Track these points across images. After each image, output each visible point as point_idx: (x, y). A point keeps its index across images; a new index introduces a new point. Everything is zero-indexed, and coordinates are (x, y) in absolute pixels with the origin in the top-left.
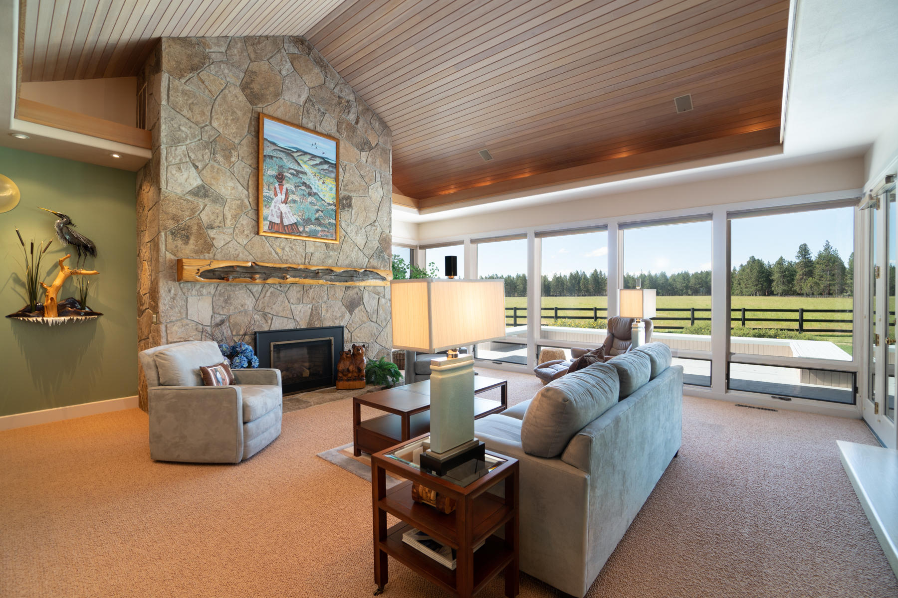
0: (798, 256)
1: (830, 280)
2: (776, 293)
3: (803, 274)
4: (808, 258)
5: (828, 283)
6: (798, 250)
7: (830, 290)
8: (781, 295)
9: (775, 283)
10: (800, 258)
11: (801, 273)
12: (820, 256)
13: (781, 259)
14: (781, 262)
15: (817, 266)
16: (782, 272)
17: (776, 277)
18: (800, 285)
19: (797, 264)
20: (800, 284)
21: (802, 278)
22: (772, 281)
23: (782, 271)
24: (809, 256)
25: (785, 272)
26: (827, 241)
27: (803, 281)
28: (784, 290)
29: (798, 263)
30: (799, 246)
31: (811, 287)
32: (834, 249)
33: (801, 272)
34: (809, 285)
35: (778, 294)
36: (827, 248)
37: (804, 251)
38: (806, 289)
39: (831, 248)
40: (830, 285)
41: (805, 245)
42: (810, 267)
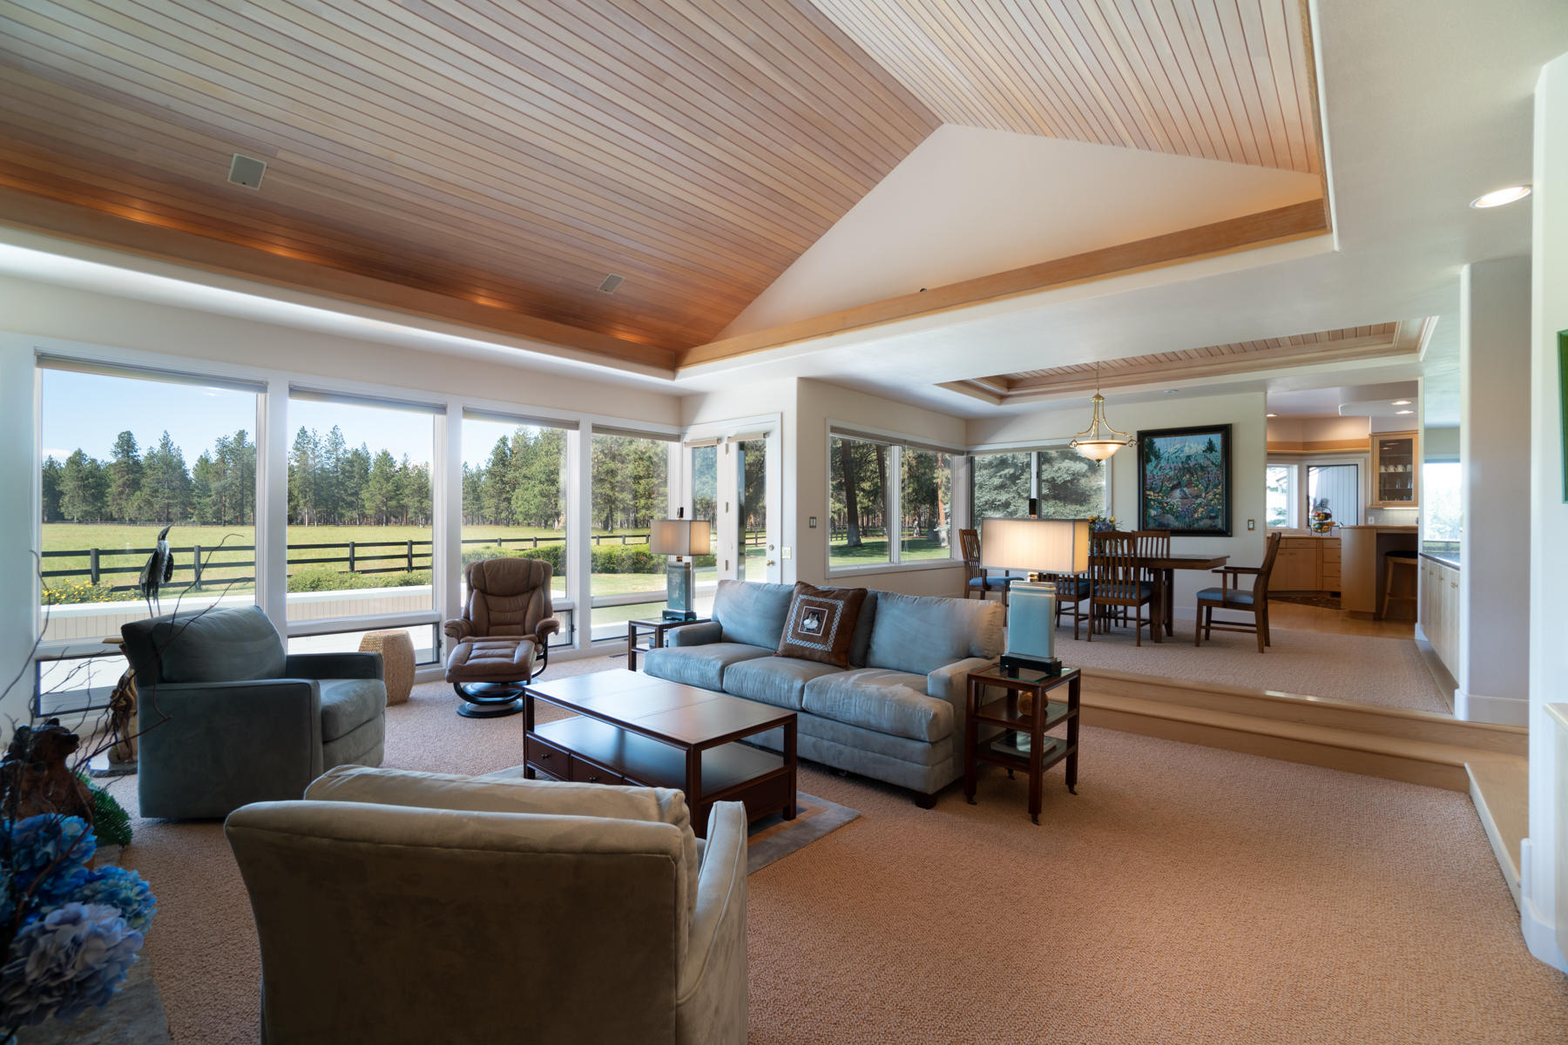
0: (115, 452)
1: (168, 498)
2: (70, 518)
3: (124, 484)
4: (133, 457)
5: (166, 501)
6: (117, 441)
7: (169, 513)
8: (80, 522)
9: (66, 499)
10: (120, 456)
11: (121, 482)
12: (151, 456)
13: (79, 453)
14: (77, 459)
15: (149, 472)
16: (82, 479)
17: (68, 486)
18: (118, 504)
19: (111, 465)
20: (119, 501)
21: (121, 493)
22: (62, 493)
23: (82, 477)
24: (135, 454)
25: (87, 479)
26: (166, 432)
27: (124, 496)
28: (86, 513)
29: (115, 465)
30: (119, 433)
31: (140, 508)
32: (175, 446)
33: (122, 479)
34: (136, 504)
35: (73, 519)
36: (166, 444)
37: (126, 443)
38: (131, 510)
39: (172, 445)
40: (169, 505)
41: (129, 434)
42: (136, 472)
